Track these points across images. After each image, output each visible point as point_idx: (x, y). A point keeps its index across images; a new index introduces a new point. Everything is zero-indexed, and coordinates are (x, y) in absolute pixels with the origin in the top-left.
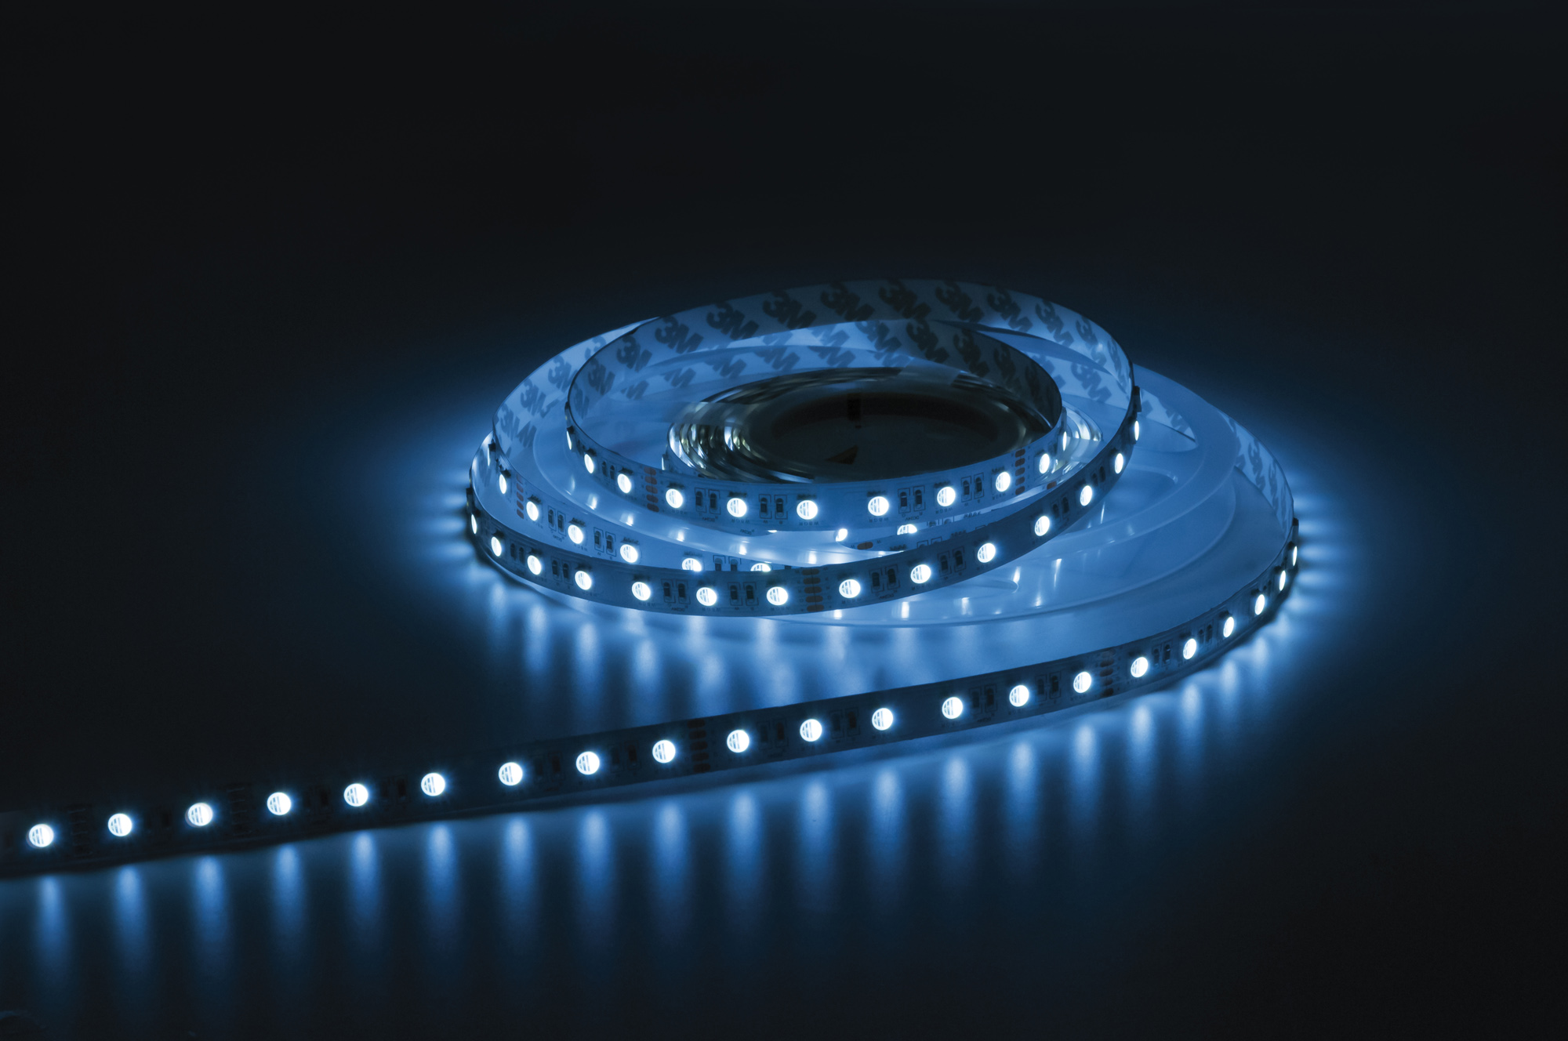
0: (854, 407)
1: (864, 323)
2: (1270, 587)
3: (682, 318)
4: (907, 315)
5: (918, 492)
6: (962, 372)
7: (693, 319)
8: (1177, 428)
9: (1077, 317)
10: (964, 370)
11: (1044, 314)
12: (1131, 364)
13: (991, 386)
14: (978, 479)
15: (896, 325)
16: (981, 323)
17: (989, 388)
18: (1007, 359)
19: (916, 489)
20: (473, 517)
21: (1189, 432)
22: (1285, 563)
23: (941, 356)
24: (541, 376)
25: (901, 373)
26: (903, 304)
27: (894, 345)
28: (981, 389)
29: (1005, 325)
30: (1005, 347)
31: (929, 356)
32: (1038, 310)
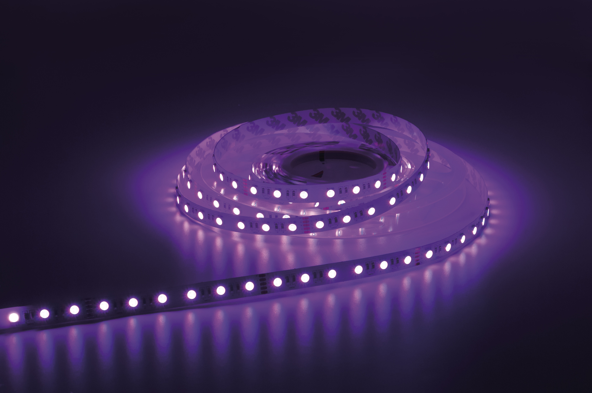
0: (322, 156)
1: (326, 124)
2: (479, 225)
3: (257, 122)
4: (342, 121)
5: (346, 188)
6: (363, 143)
7: (261, 123)
8: (444, 164)
9: (406, 122)
10: (363, 142)
11: (393, 121)
12: (426, 140)
13: (373, 148)
14: (369, 183)
15: (338, 125)
16: (370, 124)
17: (373, 149)
18: (379, 138)
19: (345, 187)
20: (178, 197)
21: (448, 165)
22: (484, 215)
23: (355, 137)
24: (203, 144)
25: (339, 143)
26: (340, 117)
27: (337, 132)
28: (369, 150)
29: (379, 125)
30: (379, 133)
31: (350, 137)
32: (391, 120)
